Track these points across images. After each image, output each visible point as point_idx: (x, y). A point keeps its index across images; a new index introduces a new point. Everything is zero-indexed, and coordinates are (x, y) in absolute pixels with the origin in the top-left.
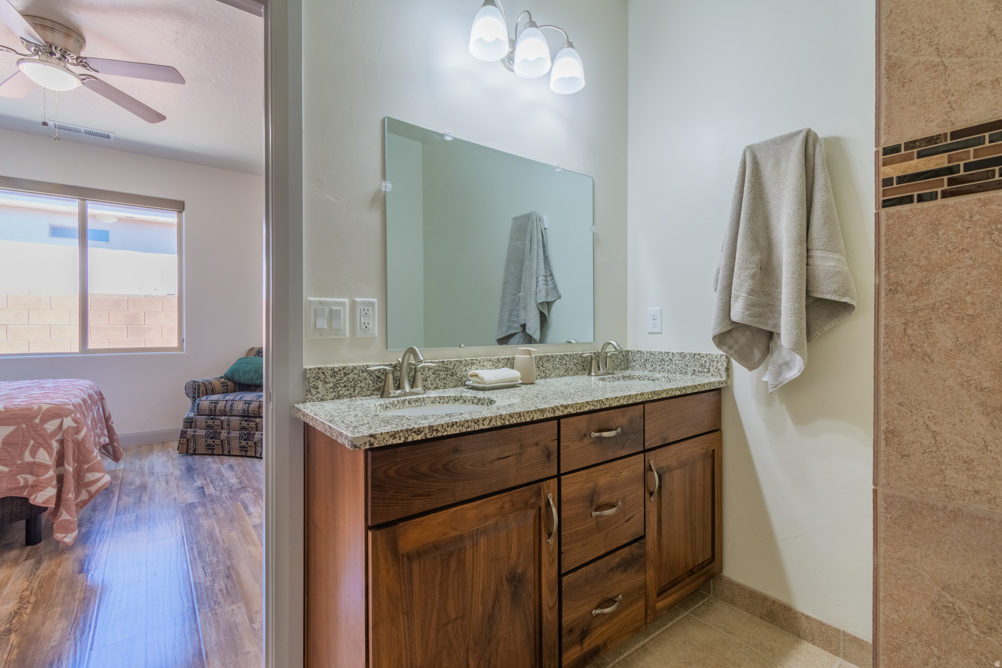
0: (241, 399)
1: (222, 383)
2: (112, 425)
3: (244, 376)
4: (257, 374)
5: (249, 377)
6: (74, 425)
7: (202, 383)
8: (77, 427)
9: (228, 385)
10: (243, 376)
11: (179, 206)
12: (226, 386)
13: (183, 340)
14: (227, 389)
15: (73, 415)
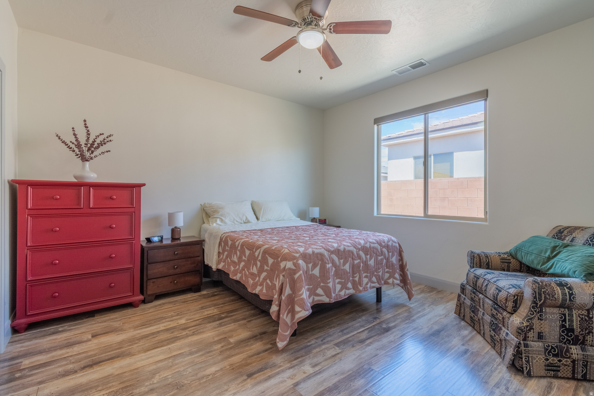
0: (495, 282)
1: (502, 259)
2: (407, 272)
3: (526, 257)
4: (539, 258)
5: (531, 259)
6: (294, 268)
7: (478, 255)
8: (295, 270)
9: (510, 263)
10: (524, 256)
11: (484, 94)
12: (507, 263)
13: (487, 212)
14: (508, 267)
15: (295, 261)
